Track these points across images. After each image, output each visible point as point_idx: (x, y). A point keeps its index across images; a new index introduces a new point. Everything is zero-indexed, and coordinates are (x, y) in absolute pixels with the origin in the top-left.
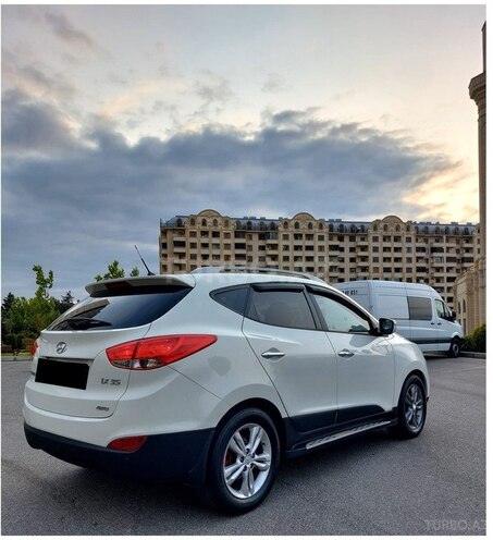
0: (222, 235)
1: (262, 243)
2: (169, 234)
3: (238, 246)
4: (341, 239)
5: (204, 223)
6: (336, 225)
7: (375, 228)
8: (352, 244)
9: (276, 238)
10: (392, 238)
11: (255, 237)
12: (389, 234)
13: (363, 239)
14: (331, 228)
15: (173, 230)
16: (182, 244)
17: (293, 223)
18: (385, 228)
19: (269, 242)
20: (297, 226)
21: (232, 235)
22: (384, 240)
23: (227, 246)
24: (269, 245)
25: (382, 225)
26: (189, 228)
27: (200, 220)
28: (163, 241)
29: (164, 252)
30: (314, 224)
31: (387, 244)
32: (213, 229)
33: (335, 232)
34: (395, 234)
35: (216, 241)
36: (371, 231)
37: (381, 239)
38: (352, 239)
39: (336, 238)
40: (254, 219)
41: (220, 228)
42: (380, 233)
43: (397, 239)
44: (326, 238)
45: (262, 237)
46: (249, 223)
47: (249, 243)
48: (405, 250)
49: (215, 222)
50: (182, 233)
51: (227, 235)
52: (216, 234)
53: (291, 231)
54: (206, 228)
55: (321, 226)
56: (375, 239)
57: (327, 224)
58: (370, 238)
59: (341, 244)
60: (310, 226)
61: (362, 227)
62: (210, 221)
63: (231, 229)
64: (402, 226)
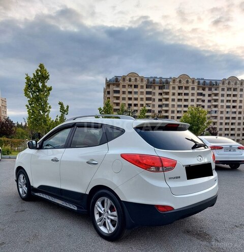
0: (139, 87)
1: (160, 91)
2: (111, 87)
3: (148, 93)
4: (204, 89)
5: (130, 80)
6: (202, 81)
7: (223, 83)
8: (210, 92)
9: (169, 89)
10: (232, 89)
11: (157, 88)
12: (231, 86)
13: (216, 90)
14: (199, 83)
15: (114, 84)
16: (118, 92)
17: (178, 80)
18: (229, 83)
19: (165, 90)
20: (180, 81)
21: (145, 87)
22: (228, 90)
23: (142, 93)
24: (164, 92)
25: (227, 82)
26: (122, 83)
27: (128, 78)
28: (108, 90)
29: (108, 96)
30: (190, 80)
31: (229, 93)
32: (135, 83)
33: (201, 85)
34: (234, 87)
35: (136, 90)
36: (221, 85)
37: (226, 89)
38: (210, 89)
39: (201, 89)
40: (156, 78)
41: (139, 83)
42: (226, 86)
43: (235, 90)
44: (196, 88)
45: (161, 88)
46: (154, 80)
47: (154, 91)
48: (239, 96)
49: (136, 79)
50: (118, 85)
51: (142, 87)
52: (136, 86)
53: (177, 84)
54: (131, 83)
55: (193, 82)
56: (223, 90)
57: (197, 81)
58: (220, 89)
59: (204, 92)
60: (187, 82)
61: (216, 82)
62: (133, 79)
63: (144, 84)
64: (238, 82)
